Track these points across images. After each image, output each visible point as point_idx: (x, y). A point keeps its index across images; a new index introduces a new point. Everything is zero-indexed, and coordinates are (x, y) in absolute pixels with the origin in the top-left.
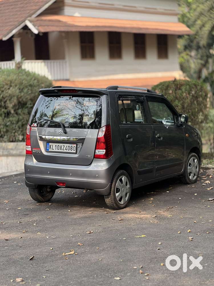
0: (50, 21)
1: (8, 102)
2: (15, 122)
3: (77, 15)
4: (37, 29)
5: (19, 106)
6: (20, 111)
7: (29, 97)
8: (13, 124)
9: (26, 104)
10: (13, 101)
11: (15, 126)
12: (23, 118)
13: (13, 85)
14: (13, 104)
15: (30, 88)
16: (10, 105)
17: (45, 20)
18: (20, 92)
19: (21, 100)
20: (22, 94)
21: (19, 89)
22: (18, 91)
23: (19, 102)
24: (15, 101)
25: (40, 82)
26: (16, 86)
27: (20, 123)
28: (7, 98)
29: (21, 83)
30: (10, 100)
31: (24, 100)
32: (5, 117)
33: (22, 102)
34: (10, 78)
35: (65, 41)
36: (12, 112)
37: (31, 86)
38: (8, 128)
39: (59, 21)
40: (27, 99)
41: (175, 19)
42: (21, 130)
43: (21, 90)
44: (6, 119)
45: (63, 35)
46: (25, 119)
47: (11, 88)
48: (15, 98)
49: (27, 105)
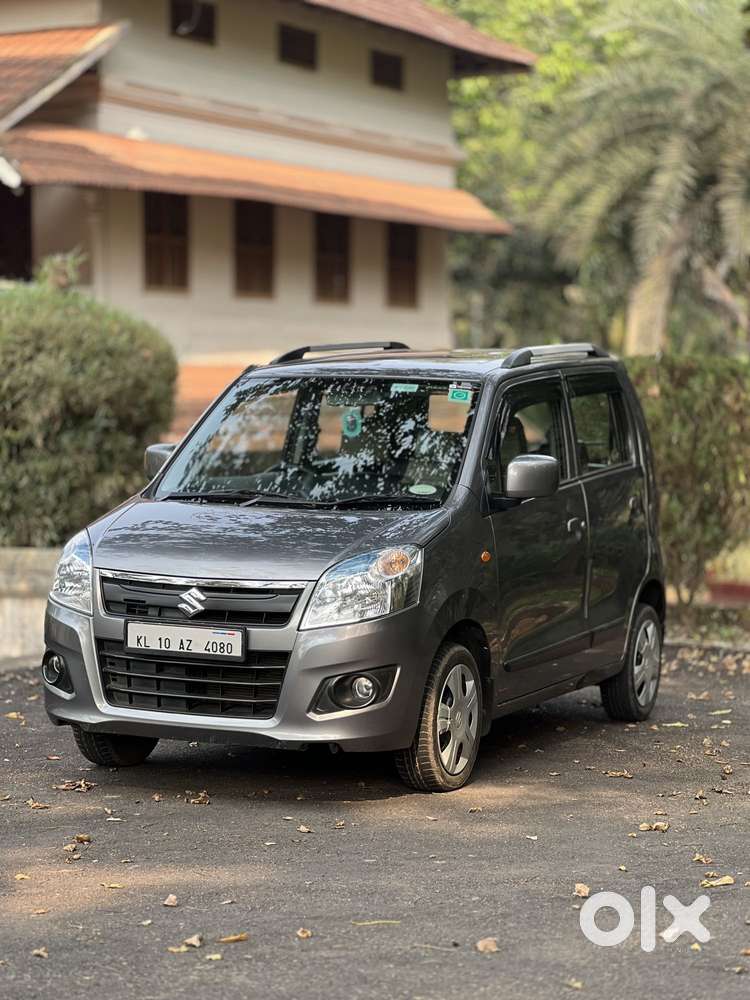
0: (54, 146)
1: (27, 404)
2: (43, 478)
3: (135, 134)
4: (18, 171)
5: (64, 422)
6: (65, 439)
7: (103, 392)
8: (39, 483)
9: (92, 416)
10: (47, 402)
11: (46, 494)
12: (76, 465)
13: (49, 344)
14: (46, 413)
15: (108, 360)
16: (34, 417)
17: (39, 144)
18: (75, 373)
19: (73, 400)
20: (81, 379)
21: (73, 361)
22: (67, 368)
23: (67, 409)
24: (52, 401)
25: (138, 343)
26: (60, 348)
27: (63, 484)
28: (24, 391)
29: (79, 342)
30: (35, 398)
31: (87, 400)
32: (11, 456)
33: (77, 409)
34: (37, 321)
35: (94, 220)
36: (39, 441)
37: (110, 353)
38: (18, 499)
39: (84, 151)
40: (96, 398)
41: (445, 177)
42: (65, 505)
43: (79, 367)
44: (13, 463)
45: (91, 198)
46: (82, 468)
47: (42, 357)
48: (56, 392)
49: (95, 420)
